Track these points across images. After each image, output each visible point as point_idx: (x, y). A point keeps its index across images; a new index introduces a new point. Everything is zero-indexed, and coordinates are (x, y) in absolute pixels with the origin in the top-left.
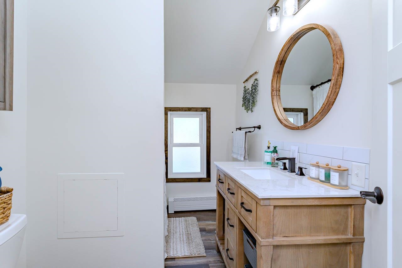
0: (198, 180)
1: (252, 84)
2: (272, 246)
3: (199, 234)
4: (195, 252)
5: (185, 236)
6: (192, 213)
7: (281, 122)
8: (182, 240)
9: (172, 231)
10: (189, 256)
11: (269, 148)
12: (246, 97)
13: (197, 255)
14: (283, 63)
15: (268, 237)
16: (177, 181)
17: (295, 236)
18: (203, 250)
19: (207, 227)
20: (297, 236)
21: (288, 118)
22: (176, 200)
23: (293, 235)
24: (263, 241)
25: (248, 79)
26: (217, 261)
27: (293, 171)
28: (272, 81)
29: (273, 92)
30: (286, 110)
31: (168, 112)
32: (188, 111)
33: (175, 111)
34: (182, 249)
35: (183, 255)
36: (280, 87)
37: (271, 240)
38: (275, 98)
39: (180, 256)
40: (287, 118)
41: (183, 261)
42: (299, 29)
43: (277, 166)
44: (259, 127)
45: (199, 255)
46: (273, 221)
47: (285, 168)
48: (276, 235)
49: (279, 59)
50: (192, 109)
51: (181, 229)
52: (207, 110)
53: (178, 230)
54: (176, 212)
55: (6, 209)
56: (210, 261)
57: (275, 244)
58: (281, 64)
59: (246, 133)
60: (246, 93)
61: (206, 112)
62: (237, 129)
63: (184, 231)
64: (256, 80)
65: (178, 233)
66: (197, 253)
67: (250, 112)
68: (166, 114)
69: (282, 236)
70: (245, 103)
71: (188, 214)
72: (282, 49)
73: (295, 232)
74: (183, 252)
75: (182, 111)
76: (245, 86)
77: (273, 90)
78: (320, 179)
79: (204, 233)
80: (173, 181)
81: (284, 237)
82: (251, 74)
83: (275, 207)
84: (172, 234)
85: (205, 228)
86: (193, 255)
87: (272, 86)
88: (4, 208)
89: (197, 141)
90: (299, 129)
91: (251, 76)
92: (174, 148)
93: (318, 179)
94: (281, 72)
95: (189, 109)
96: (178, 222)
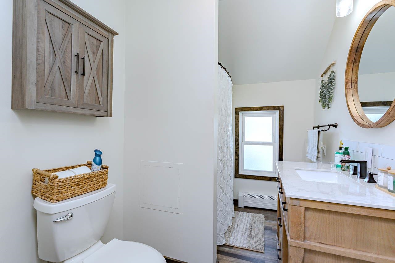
0: (269, 179)
1: (329, 78)
2: (303, 249)
3: (262, 231)
4: (254, 246)
5: (247, 230)
6: (263, 211)
7: (354, 120)
8: (244, 232)
9: (237, 223)
10: (247, 249)
11: (341, 149)
12: (323, 92)
13: (254, 249)
14: (359, 50)
15: (297, 238)
16: (248, 177)
17: (334, 246)
18: (262, 246)
19: (273, 227)
20: (337, 246)
21: (366, 115)
22: (245, 196)
23: (331, 244)
24: (291, 241)
25: (326, 72)
26: (275, 260)
27: (362, 176)
28: (346, 72)
29: (348, 85)
30: (363, 104)
31: (240, 112)
32: (259, 110)
33: (246, 111)
34: (242, 241)
35: (241, 245)
36: (357, 78)
37: (300, 242)
38: (350, 91)
39: (239, 246)
40: (364, 114)
41: (240, 252)
42: (372, 8)
43: (348, 170)
44: (335, 126)
45: (257, 250)
46: (304, 223)
47: (355, 173)
48: (309, 239)
49: (353, 47)
50: (264, 108)
51: (246, 223)
52: (280, 109)
53: (243, 224)
54: (245, 207)
55: (104, 179)
56: (266, 259)
57: (306, 247)
58: (356, 52)
59: (319, 132)
60: (323, 87)
61: (278, 111)
62: (314, 127)
63: (248, 225)
64: (333, 72)
65: (242, 227)
66: (255, 248)
67: (326, 108)
68: (237, 114)
69: (316, 241)
70: (322, 99)
71: (258, 211)
72: (356, 35)
73: (334, 241)
74: (242, 243)
75: (253, 111)
76: (323, 80)
77: (347, 83)
78: (388, 188)
79: (268, 232)
80: (243, 177)
81: (320, 243)
82: (328, 66)
83: (306, 209)
84: (236, 226)
85: (271, 227)
86: (251, 249)
87: (346, 78)
88: (103, 178)
89: (270, 140)
90: (371, 128)
91: (328, 69)
92: (245, 146)
93: (386, 188)
94: (357, 61)
95: (261, 109)
96: (245, 216)
